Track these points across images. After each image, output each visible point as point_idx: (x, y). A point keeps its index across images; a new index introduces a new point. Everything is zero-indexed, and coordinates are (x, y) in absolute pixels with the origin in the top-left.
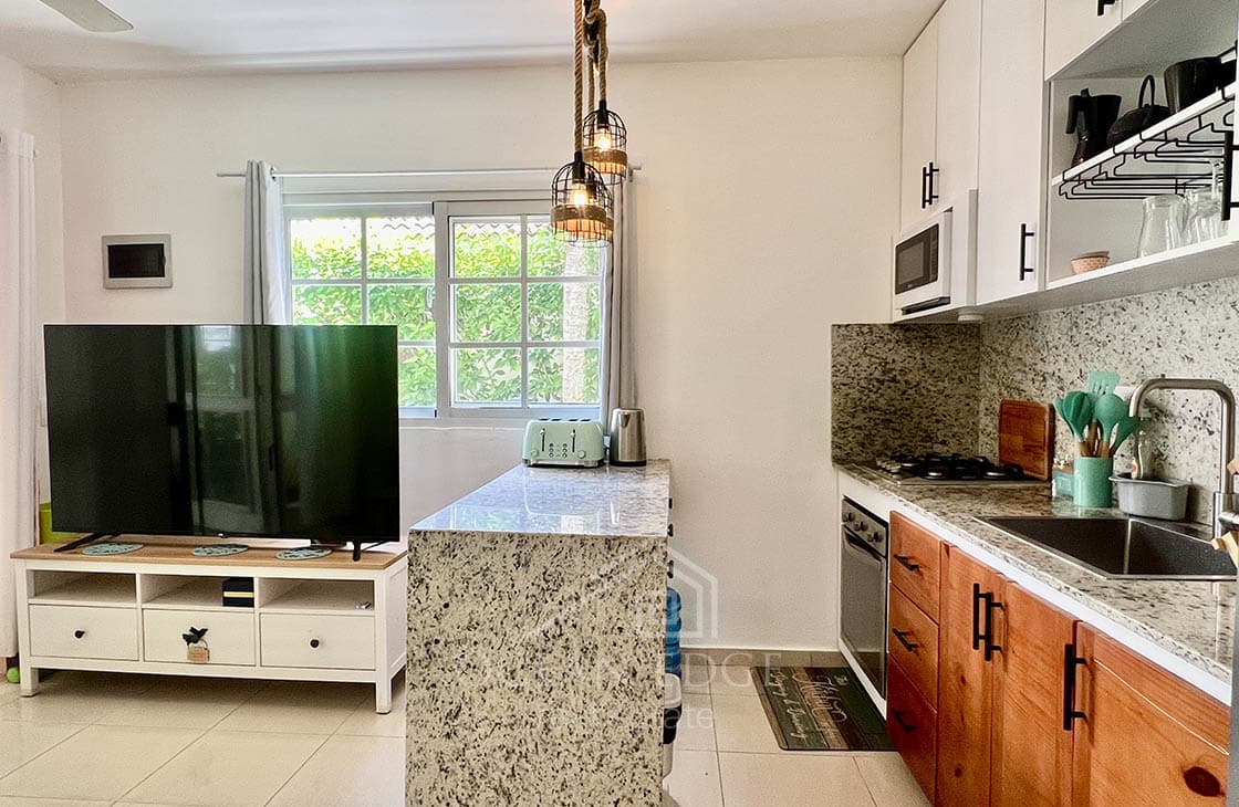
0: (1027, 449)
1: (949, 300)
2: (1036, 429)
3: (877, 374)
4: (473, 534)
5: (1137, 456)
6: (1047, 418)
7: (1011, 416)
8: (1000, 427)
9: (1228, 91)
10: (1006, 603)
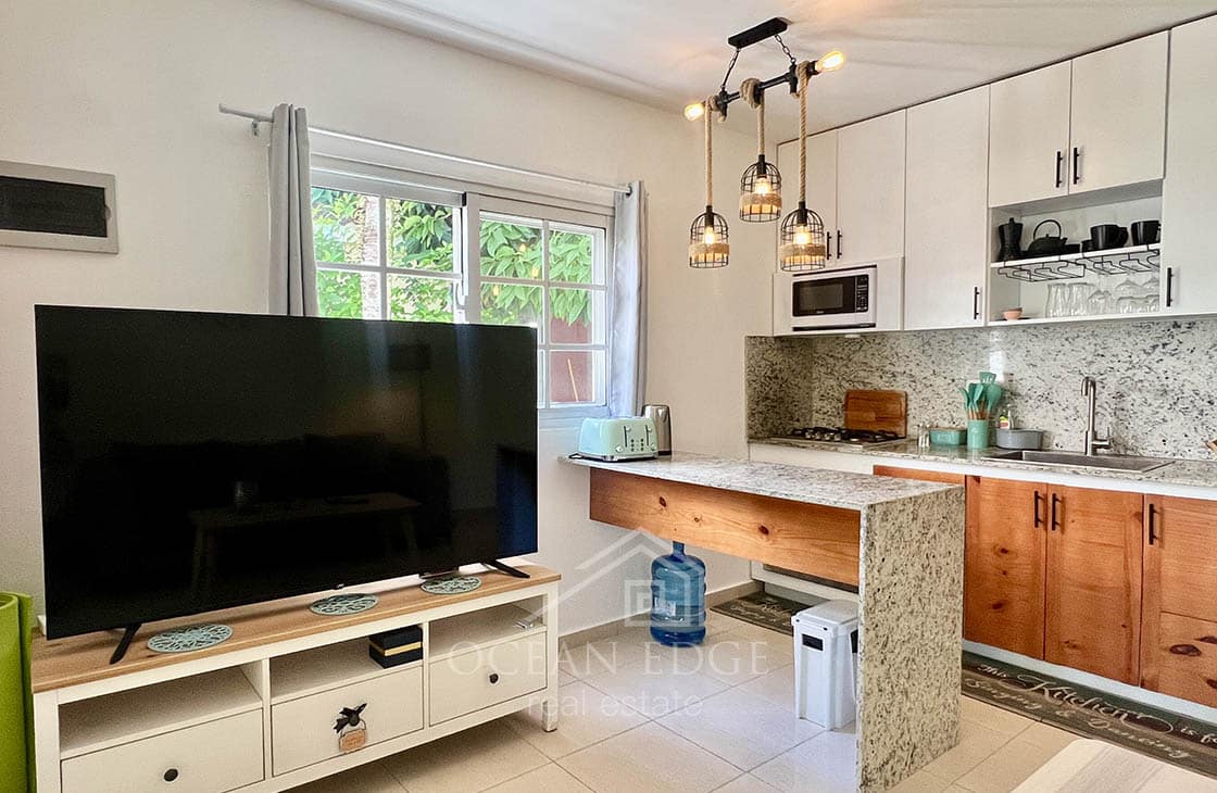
0: (879, 419)
1: (874, 326)
2: (891, 407)
3: (769, 374)
4: (895, 502)
5: (1006, 417)
6: (903, 400)
7: (857, 400)
8: (846, 407)
9: (1152, 246)
10: (1063, 498)
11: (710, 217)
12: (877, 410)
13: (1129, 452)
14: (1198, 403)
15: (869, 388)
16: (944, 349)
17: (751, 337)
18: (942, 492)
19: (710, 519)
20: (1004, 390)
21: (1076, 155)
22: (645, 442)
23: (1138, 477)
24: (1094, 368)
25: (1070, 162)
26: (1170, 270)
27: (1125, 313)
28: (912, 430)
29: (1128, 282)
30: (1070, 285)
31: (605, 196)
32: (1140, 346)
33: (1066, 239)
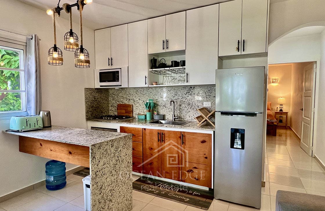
0: (126, 112)
1: (121, 86)
2: (129, 109)
3: (93, 99)
4: (104, 142)
5: (156, 111)
6: (132, 107)
7: (121, 107)
8: (117, 109)
9: (184, 67)
10: (164, 133)
11: (55, 49)
12: (125, 110)
13: (182, 120)
14: (196, 107)
15: (123, 103)
16: (141, 93)
17: (86, 88)
18: (123, 137)
19: (55, 150)
20: (155, 104)
21: (167, 42)
22: (36, 124)
23: (180, 127)
24: (175, 98)
25: (166, 43)
26: (187, 73)
27: (180, 84)
28: (134, 115)
29: (180, 76)
30: (168, 76)
31: (23, 39)
32: (184, 93)
33: (166, 64)
